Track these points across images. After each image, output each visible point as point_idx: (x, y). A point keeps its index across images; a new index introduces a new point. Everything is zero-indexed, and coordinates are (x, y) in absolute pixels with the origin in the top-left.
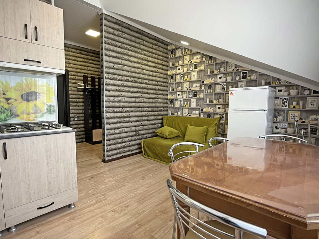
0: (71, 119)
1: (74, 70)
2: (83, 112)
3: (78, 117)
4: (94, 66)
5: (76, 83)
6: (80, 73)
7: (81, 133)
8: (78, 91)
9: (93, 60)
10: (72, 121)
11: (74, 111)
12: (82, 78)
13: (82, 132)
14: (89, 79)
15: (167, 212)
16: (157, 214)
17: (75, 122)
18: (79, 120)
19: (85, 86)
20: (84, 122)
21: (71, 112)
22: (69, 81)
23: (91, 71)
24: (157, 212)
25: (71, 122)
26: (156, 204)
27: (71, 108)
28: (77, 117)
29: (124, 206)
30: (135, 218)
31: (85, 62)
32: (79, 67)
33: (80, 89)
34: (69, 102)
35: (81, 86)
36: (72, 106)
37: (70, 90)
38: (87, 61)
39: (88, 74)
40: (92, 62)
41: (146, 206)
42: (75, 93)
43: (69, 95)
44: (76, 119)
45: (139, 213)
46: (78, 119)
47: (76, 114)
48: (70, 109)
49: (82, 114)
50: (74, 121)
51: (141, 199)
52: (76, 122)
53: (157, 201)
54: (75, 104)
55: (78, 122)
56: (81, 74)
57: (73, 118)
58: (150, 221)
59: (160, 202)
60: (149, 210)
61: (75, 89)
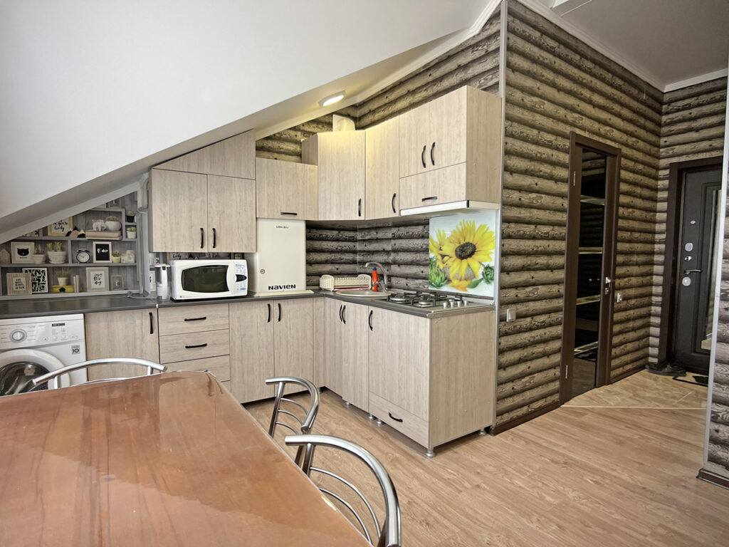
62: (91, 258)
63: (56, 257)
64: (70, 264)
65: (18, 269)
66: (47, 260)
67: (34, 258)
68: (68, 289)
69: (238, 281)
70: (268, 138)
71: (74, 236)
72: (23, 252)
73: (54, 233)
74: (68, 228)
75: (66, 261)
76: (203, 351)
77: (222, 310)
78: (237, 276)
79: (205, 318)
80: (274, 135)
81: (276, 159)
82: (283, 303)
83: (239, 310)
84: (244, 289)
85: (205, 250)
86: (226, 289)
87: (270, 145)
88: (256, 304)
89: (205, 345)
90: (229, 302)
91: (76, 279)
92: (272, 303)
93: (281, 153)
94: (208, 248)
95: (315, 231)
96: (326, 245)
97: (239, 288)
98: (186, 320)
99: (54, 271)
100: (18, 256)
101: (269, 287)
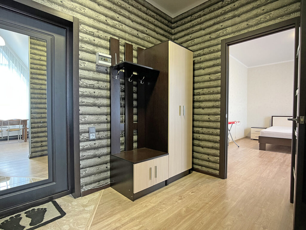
0: (81, 137)
1: (91, 22)
2: (109, 119)
3: (98, 131)
4: (131, 24)
5: (94, 53)
6: (105, 31)
7: (103, 167)
8: (99, 72)
9: (129, 11)
10: (84, 141)
11: (88, 118)
12: (107, 44)
13: (105, 166)
14: (122, 48)
17: (90, 142)
18: (99, 139)
19: (113, 60)
20: (108, 142)
21: (82, 119)
22: (80, 45)
23: (125, 32)
25: (81, 144)
27: (82, 109)
28: (94, 131)
31: (115, 11)
32: (103, 18)
33: (102, 68)
34: (78, 96)
35: (105, 59)
36: (83, 105)
37: (80, 66)
38: (118, 9)
39: (119, 37)
40: (127, 14)
42: (91, 74)
43: (79, 78)
44: (92, 137)
46: (98, 136)
47: (92, 125)
48: (80, 112)
49: (106, 125)
50: (88, 140)
52: (92, 143)
54: (91, 101)
55: (98, 143)
56: (106, 34)
57: (87, 135)
61: (93, 66)
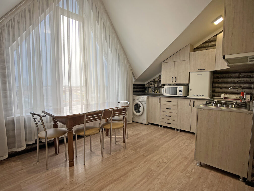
15: (128, 162)
16: (134, 161)
24: (135, 163)
26: (136, 168)
29: (161, 167)
30: (148, 159)
41: (143, 167)
45: (147, 162)
51: (150, 172)
53: (136, 171)
58: (138, 158)
59: (133, 170)
60: (141, 164)
62: (162, 85)
63: (156, 85)
64: (158, 87)
65: (150, 88)
66: (154, 86)
67: (152, 85)
68: (157, 92)
69: (179, 92)
70: (203, 43)
71: (159, 81)
72: (151, 84)
73: (156, 80)
74: (158, 79)
75: (157, 86)
76: (170, 111)
77: (176, 100)
78: (179, 90)
79: (171, 102)
80: (207, 41)
81: (207, 49)
82: (195, 101)
83: (180, 101)
84: (181, 95)
85: (173, 83)
86: (177, 94)
87: (205, 45)
88: (186, 100)
89: (171, 109)
90: (178, 98)
91: (159, 90)
92: (191, 100)
93: (209, 47)
94: (174, 82)
95: (224, 74)
96: (230, 80)
97: (180, 94)
98: (167, 101)
99: (156, 88)
100: (150, 85)
101: (193, 95)
